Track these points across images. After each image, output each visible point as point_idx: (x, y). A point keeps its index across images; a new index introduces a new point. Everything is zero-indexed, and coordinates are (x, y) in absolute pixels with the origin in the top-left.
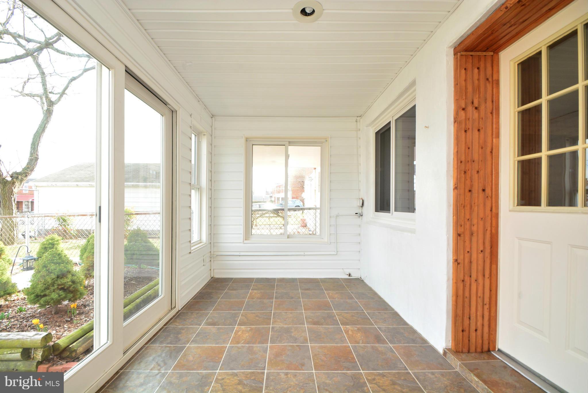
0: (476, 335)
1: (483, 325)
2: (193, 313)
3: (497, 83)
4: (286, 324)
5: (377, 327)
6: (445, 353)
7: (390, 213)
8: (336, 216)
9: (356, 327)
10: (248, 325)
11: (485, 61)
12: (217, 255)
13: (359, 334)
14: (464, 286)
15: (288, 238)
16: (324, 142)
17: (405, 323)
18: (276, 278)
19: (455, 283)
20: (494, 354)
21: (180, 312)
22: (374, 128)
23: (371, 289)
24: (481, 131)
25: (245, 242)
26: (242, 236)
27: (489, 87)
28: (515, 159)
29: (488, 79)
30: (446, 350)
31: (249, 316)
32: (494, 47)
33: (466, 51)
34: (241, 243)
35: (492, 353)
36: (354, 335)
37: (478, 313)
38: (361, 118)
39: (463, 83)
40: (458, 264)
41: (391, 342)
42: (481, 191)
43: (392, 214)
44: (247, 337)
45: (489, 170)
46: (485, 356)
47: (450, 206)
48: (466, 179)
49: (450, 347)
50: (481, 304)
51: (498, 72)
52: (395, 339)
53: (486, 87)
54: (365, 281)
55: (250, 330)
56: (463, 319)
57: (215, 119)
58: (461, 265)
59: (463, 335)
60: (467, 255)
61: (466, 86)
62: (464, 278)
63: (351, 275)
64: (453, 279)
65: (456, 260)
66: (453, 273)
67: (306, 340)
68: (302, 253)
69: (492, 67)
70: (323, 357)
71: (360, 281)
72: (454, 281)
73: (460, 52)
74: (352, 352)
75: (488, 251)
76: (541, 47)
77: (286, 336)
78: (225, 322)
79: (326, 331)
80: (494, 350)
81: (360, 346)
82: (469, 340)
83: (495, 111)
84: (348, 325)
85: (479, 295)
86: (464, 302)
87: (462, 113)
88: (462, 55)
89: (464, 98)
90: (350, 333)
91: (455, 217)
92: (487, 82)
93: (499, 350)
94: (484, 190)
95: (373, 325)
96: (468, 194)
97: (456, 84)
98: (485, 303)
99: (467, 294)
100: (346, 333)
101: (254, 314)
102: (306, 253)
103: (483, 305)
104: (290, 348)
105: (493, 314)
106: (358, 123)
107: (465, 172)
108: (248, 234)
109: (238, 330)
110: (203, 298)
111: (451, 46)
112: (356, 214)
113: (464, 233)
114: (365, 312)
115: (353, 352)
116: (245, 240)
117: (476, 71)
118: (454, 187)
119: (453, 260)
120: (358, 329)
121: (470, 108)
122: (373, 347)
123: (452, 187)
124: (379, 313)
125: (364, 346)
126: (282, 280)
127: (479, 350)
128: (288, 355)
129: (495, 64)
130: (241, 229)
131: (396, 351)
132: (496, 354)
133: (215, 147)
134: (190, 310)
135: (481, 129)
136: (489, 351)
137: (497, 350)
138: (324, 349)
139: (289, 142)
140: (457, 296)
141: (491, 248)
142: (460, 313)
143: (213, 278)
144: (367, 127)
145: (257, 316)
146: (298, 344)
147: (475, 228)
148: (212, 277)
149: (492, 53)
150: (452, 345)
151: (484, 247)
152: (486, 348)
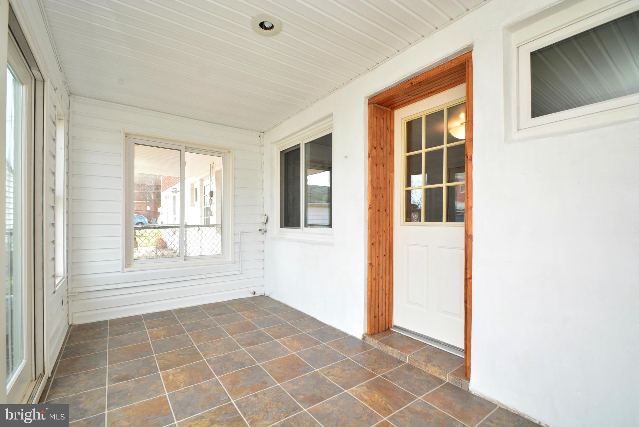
0: (382, 318)
1: (385, 310)
2: (78, 374)
3: (392, 132)
4: (220, 353)
5: (306, 333)
6: (364, 338)
7: (300, 229)
8: (241, 233)
9: (289, 337)
10: (174, 367)
11: (387, 114)
12: (78, 293)
13: (295, 343)
14: (376, 283)
15: (185, 260)
16: (226, 153)
17: (324, 325)
18: (172, 309)
19: (370, 281)
20: (392, 330)
21: (53, 379)
22: (278, 146)
23: (279, 303)
24: (384, 165)
25: (126, 270)
26: (120, 263)
27: (388, 133)
28: (404, 189)
29: (388, 128)
30: (364, 335)
31: (168, 357)
32: (392, 106)
33: (377, 104)
34: (120, 271)
35: (391, 329)
36: (292, 345)
37: (383, 302)
38: (264, 134)
39: (375, 127)
40: (372, 266)
41: (324, 341)
42: (384, 211)
43: (302, 230)
44: (184, 378)
45: (388, 195)
46: (387, 332)
47: (366, 222)
48: (376, 202)
49: (366, 333)
50: (385, 295)
51: (393, 124)
52: (325, 338)
53: (387, 133)
54: (271, 296)
55: (181, 371)
56: (375, 309)
57: (74, 99)
58: (374, 267)
59: (375, 320)
60: (377, 259)
61: (376, 131)
62: (375, 277)
63: (255, 293)
64: (368, 279)
65: (371, 264)
66: (368, 275)
67: (252, 362)
68: (204, 276)
69: (390, 120)
70: (279, 371)
71: (265, 298)
72: (369, 280)
73: (374, 103)
74: (299, 358)
75: (388, 255)
76: (422, 115)
77: (230, 363)
78: (139, 372)
79: (266, 348)
80: (391, 327)
81: (303, 352)
82: (378, 324)
83: (391, 152)
84: (282, 338)
85: (383, 288)
86: (375, 294)
87: (374, 151)
88: (374, 106)
89: (375, 139)
90: (287, 343)
91: (369, 231)
92: (388, 130)
93: (395, 326)
94: (386, 210)
95: (301, 332)
96: (377, 213)
97: (370, 128)
98: (386, 293)
99: (377, 289)
100: (284, 345)
101: (173, 354)
102: (208, 276)
103: (386, 295)
104: (242, 373)
105: (390, 301)
106: (262, 139)
107: (376, 196)
108: (128, 260)
109: (166, 375)
110: (79, 353)
111: (367, 97)
112: (260, 230)
113: (375, 242)
114: (288, 323)
115: (301, 358)
116: (125, 267)
117: (382, 120)
118: (369, 207)
119: (368, 264)
120: (292, 338)
121: (378, 148)
122: (313, 349)
123: (367, 207)
124: (300, 321)
125: (306, 350)
126: (180, 311)
127: (384, 329)
128: (245, 379)
129: (391, 118)
130: (120, 255)
131: (331, 347)
132: (394, 329)
133: (73, 139)
134: (69, 373)
135: (384, 164)
136: (389, 328)
137: (393, 326)
138: (274, 363)
139: (186, 147)
140: (372, 291)
141: (389, 252)
142: (373, 303)
143: (72, 327)
144: (271, 144)
145: (179, 355)
146: (247, 367)
147: (381, 239)
148: (71, 325)
149: (390, 110)
150: (367, 331)
151: (386, 253)
152: (387, 327)
